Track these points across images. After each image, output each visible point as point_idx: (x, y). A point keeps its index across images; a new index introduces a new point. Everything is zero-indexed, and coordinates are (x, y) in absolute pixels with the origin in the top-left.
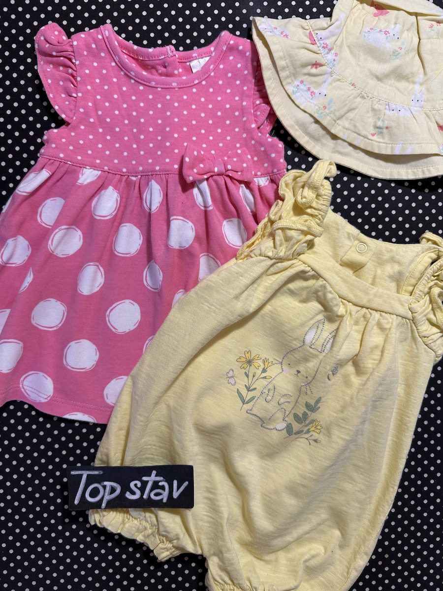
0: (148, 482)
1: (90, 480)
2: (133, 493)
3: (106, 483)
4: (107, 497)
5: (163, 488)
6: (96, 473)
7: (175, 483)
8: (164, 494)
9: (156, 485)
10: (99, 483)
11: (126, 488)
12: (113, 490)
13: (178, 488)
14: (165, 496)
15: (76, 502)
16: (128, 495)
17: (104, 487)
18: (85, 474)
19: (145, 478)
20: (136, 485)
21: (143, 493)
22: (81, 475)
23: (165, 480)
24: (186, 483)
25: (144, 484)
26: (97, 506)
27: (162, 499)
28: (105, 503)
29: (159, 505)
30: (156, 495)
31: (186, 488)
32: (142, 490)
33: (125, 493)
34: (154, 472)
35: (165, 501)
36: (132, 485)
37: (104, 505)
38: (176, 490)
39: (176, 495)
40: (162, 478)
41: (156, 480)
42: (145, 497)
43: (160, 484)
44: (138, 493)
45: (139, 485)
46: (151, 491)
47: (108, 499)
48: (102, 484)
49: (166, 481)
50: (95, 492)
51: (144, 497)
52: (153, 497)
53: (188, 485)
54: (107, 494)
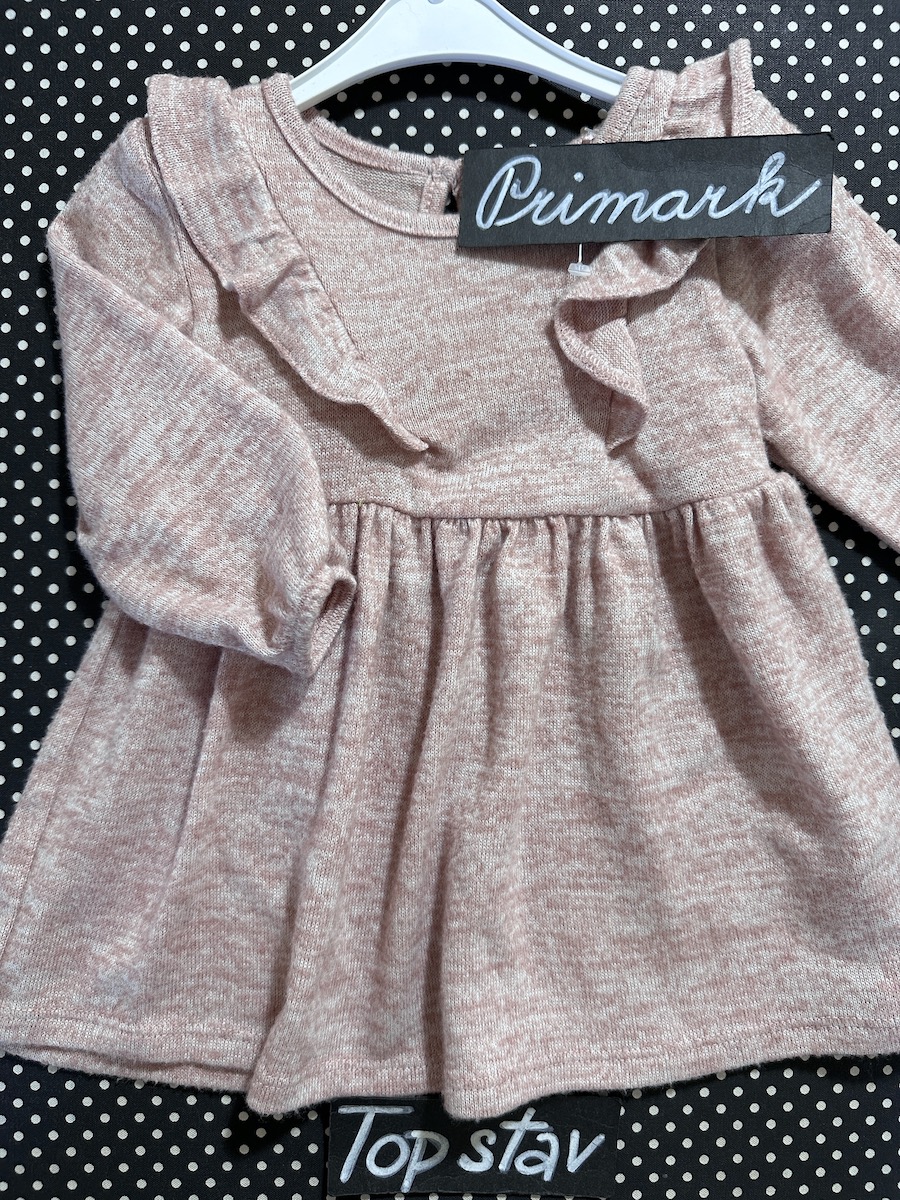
0: (512, 1132)
1: (381, 1127)
2: (477, 1158)
3: (415, 1134)
4: (417, 1166)
5: (545, 1147)
6: (398, 1110)
7: (575, 1136)
8: (547, 1163)
9: (530, 1141)
10: (401, 1133)
11: (460, 1146)
12: (430, 1150)
13: (581, 1148)
14: (547, 1168)
15: (344, 1176)
16: (466, 1164)
17: (411, 1143)
19: (507, 1126)
20: (484, 1140)
21: (497, 1159)
22: (362, 1116)
23: (552, 1129)
24: (602, 1137)
25: (505, 1137)
26: (392, 1185)
27: (542, 1174)
28: (411, 1181)
29: (535, 1187)
30: (529, 1163)
31: (599, 1148)
32: (497, 1153)
33: (458, 1157)
34: (531, 1112)
35: (547, 1177)
36: (475, 1138)
37: (407, 1184)
38: (576, 1153)
39: (573, 1165)
40: (545, 1126)
41: (532, 1128)
42: (503, 1166)
43: (541, 1138)
44: (488, 1157)
45: (492, 1140)
46: (518, 1153)
47: (418, 1169)
48: (406, 1136)
49: (555, 1132)
50: (385, 1158)
51: (501, 1167)
52: (520, 1167)
53: (604, 1144)
54: (415, 1158)
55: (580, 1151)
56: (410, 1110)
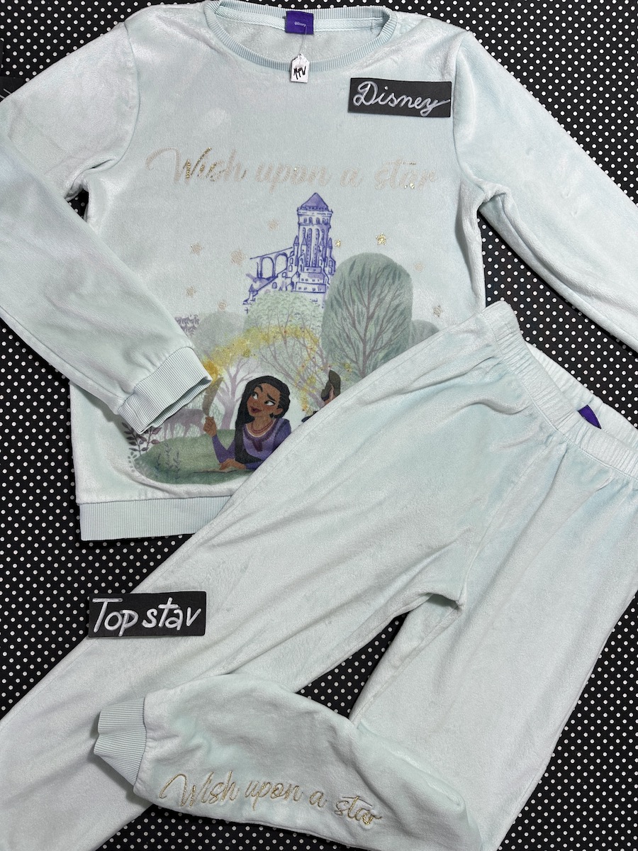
1: (111, 608)
2: (150, 621)
3: (124, 611)
4: (125, 626)
5: (177, 616)
6: (116, 600)
7: (189, 610)
9: (171, 613)
10: (118, 611)
11: (143, 617)
12: (131, 618)
14: (178, 624)
15: (95, 630)
16: (145, 624)
17: (123, 615)
18: (106, 601)
19: (161, 606)
20: (152, 613)
21: (158, 622)
22: (103, 603)
23: (180, 607)
24: (200, 610)
25: (161, 612)
26: (115, 634)
27: (176, 627)
28: (123, 632)
29: (172, 633)
30: (171, 623)
31: (199, 615)
32: (158, 618)
33: (142, 621)
34: (170, 599)
35: (178, 629)
36: (149, 613)
37: (121, 633)
39: (189, 623)
40: (177, 606)
41: (172, 608)
43: (175, 612)
44: (154, 621)
45: (155, 614)
46: (166, 619)
48: (121, 612)
49: (181, 609)
50: (112, 622)
51: (160, 625)
52: (167, 624)
53: (201, 613)
54: (124, 622)
55: (191, 617)
56: (121, 600)
